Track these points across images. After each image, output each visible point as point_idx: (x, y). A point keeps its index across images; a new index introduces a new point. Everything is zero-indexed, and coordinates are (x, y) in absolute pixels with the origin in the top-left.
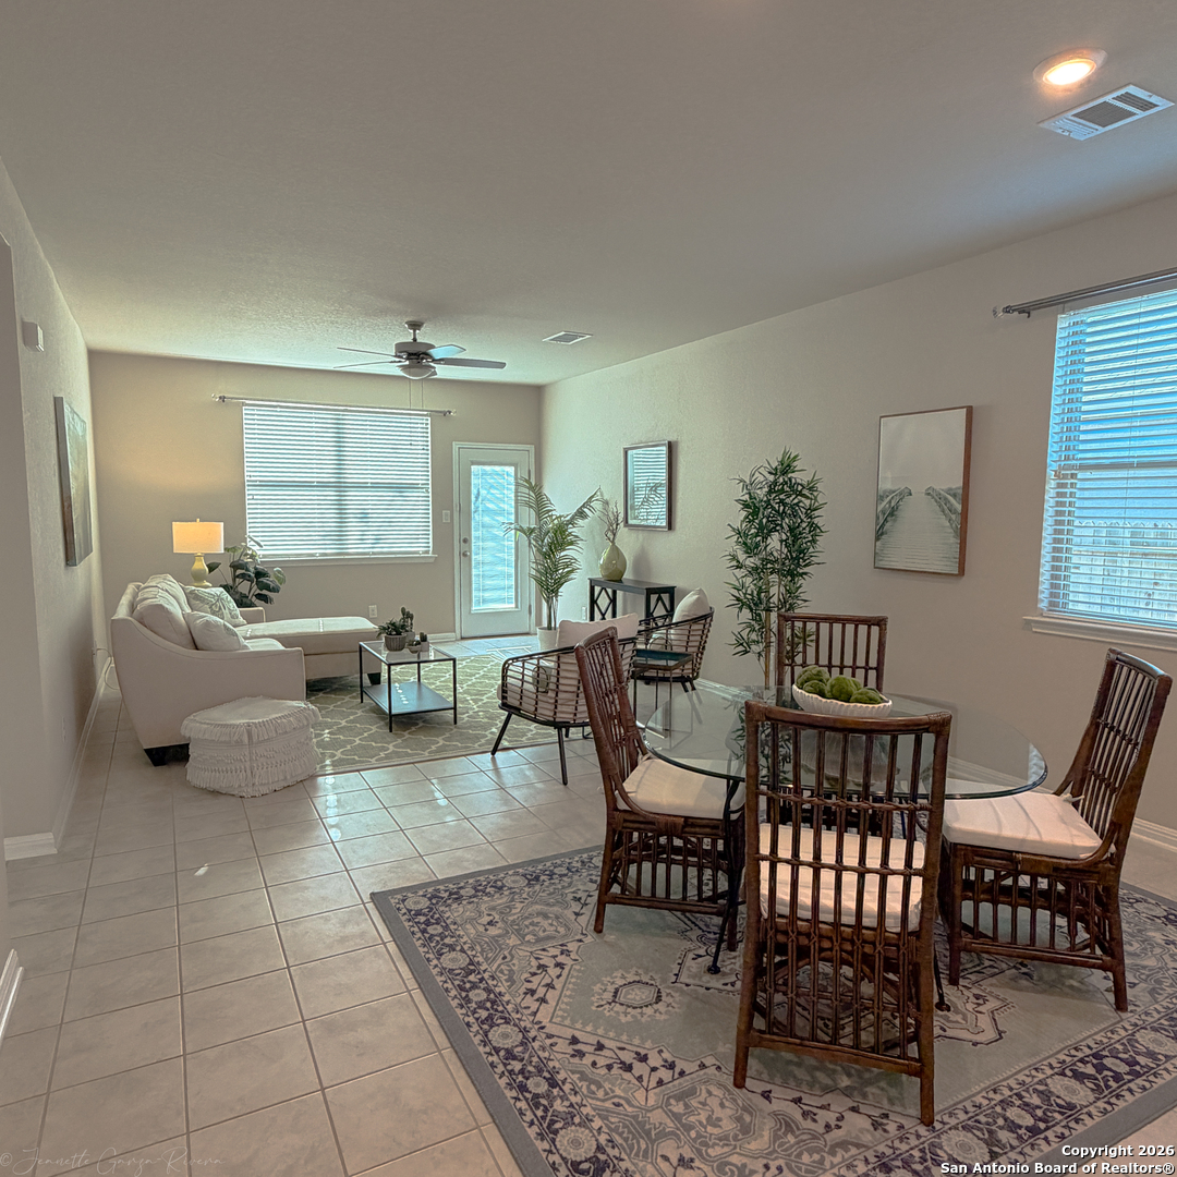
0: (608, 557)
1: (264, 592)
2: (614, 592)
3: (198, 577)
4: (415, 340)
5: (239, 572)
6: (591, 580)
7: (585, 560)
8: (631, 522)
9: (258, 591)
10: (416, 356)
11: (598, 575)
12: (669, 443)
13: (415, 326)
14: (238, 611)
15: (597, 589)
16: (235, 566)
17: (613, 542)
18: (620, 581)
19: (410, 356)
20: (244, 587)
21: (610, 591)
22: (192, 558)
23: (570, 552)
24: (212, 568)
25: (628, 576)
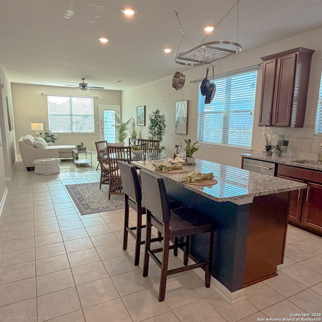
0: (132, 132)
1: (53, 140)
2: (135, 141)
3: (37, 136)
4: (83, 82)
5: (47, 135)
6: (129, 138)
7: (128, 133)
8: (138, 124)
9: (52, 140)
10: (84, 86)
11: (131, 137)
12: (144, 106)
13: (83, 79)
14: (46, 143)
15: (131, 140)
16: (46, 134)
17: (134, 129)
18: (135, 138)
19: (83, 86)
20: (48, 139)
21: (134, 141)
22: (36, 131)
23: (125, 132)
24: (41, 134)
25: (138, 137)
